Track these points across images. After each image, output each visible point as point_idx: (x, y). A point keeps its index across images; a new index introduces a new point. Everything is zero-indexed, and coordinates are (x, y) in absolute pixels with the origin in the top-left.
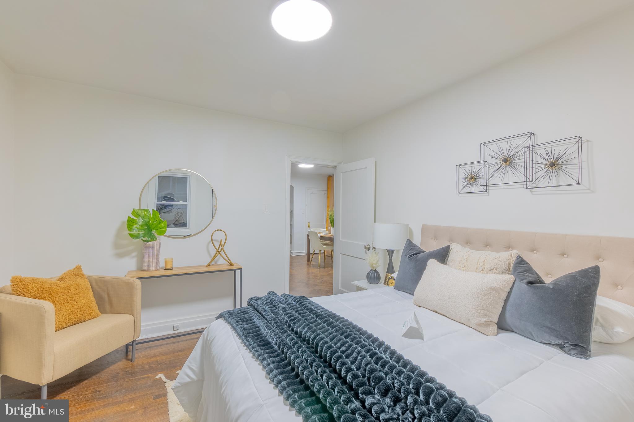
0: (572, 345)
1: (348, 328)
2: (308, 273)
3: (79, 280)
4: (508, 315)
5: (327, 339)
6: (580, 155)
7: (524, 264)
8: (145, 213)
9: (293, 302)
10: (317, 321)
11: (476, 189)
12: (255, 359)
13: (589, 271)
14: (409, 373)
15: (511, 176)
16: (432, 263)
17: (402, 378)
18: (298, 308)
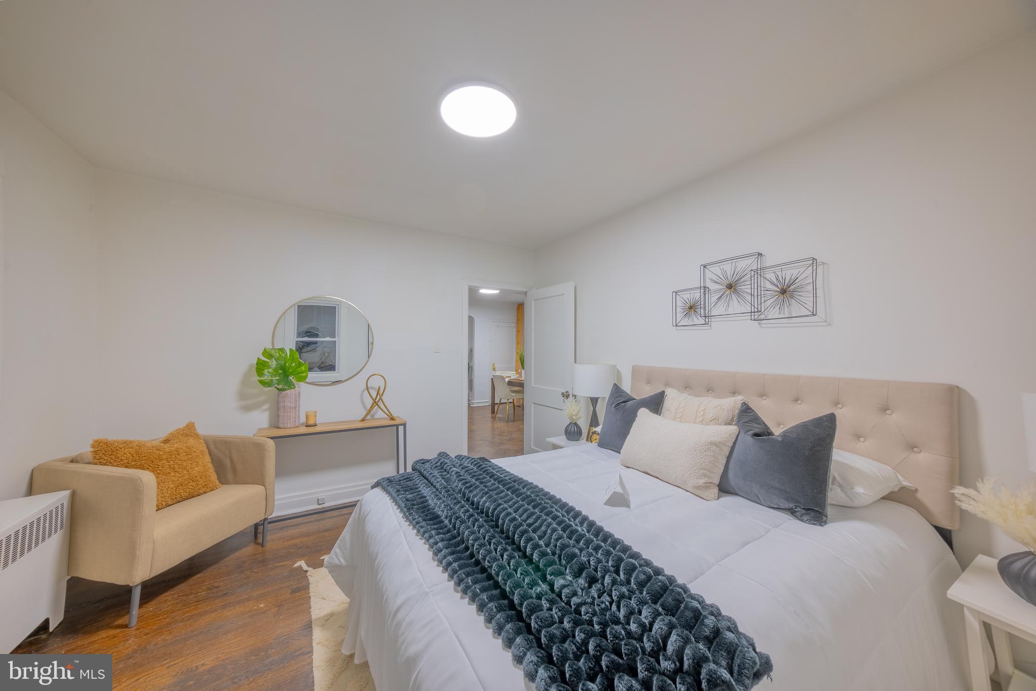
0: (804, 509)
1: (537, 496)
2: (493, 429)
3: (192, 442)
4: (731, 475)
5: (510, 510)
6: (814, 280)
7: (749, 413)
8: (279, 353)
9: (469, 465)
10: (499, 488)
11: (696, 321)
12: (419, 537)
13: (823, 420)
14: (608, 548)
15: (737, 306)
16: (644, 414)
17: (599, 555)
18: (476, 472)
